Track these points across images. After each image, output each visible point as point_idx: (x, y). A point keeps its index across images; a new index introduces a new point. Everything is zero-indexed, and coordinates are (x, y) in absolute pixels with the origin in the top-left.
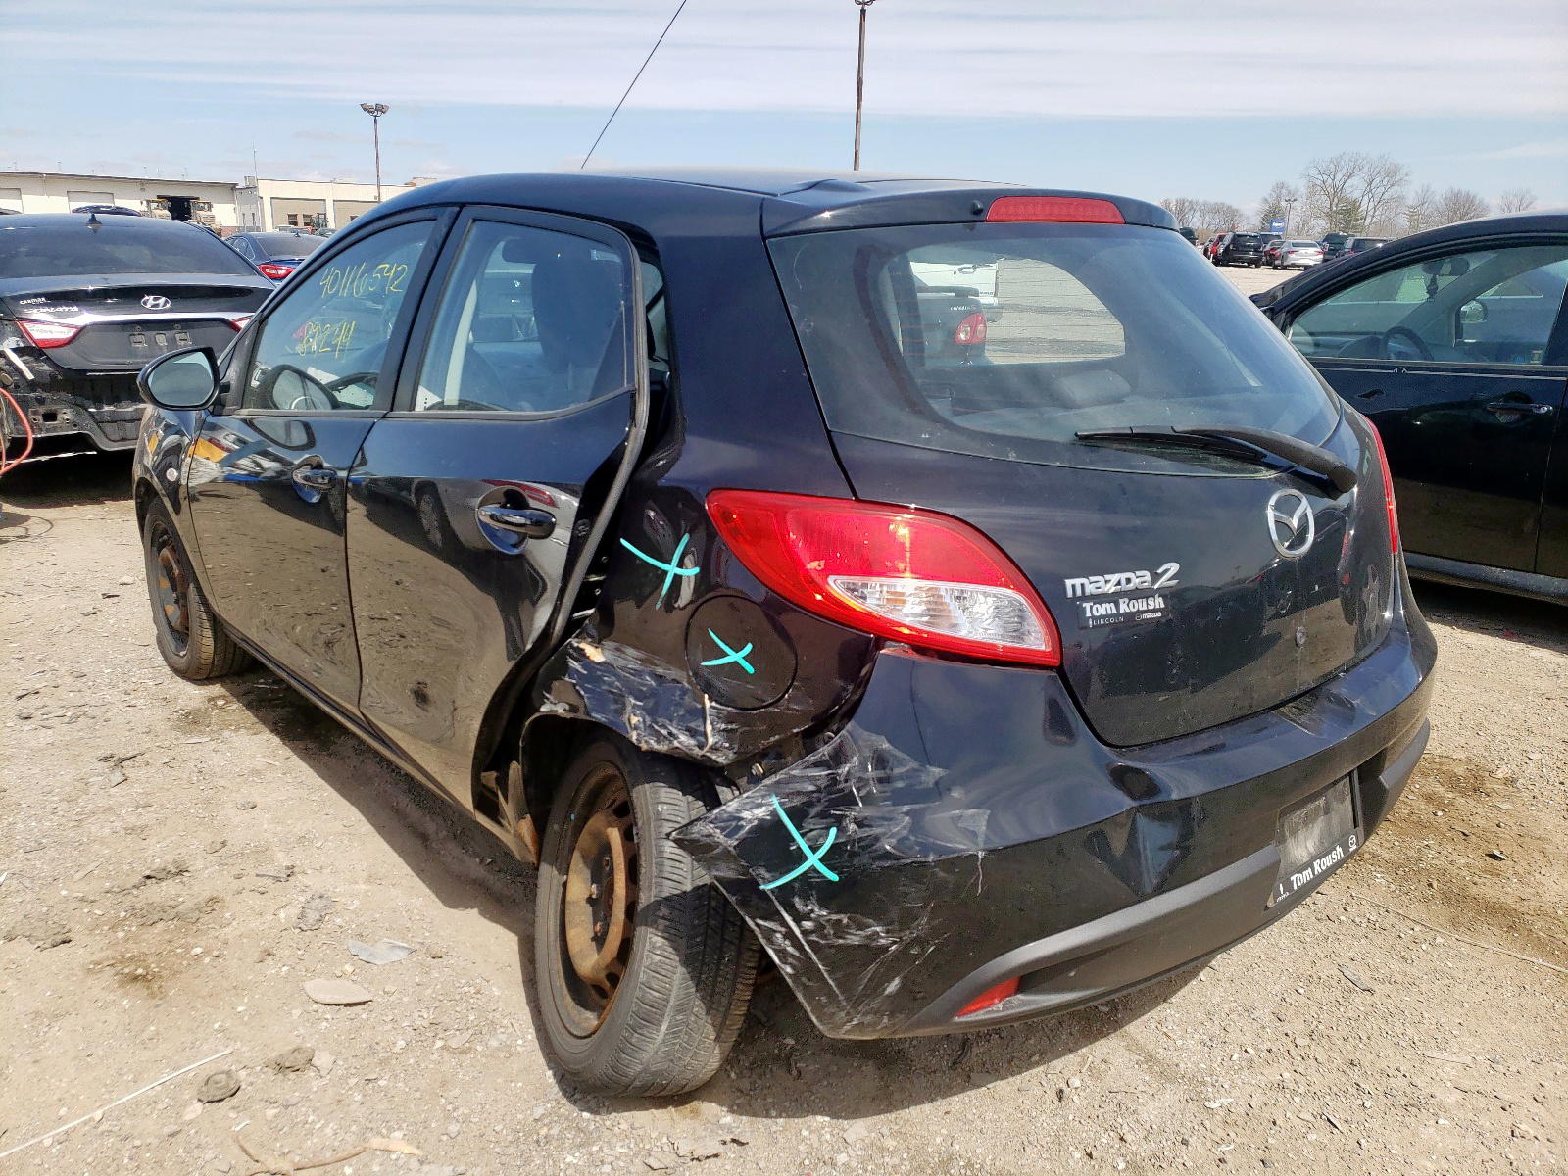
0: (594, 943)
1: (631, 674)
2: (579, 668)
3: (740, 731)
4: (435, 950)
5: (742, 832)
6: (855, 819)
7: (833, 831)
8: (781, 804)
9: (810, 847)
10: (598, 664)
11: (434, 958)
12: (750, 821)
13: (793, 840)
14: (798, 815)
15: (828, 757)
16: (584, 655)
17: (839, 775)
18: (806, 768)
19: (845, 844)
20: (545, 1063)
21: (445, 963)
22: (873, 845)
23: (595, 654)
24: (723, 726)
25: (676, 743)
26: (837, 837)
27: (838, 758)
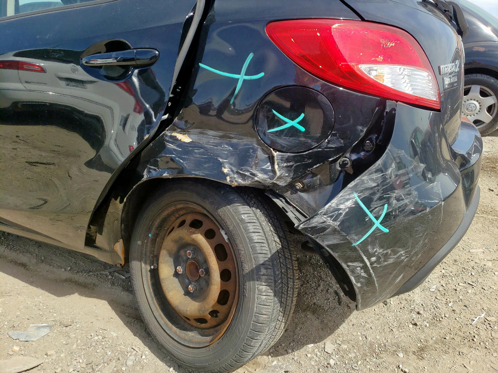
0: (187, 296)
1: (214, 146)
2: (175, 147)
3: (294, 165)
4: (65, 322)
5: (341, 217)
6: (395, 197)
7: (386, 206)
8: (359, 197)
9: (375, 217)
10: (188, 143)
11: (67, 327)
12: (345, 210)
13: (367, 215)
14: (367, 201)
15: (381, 166)
16: (177, 140)
17: (387, 175)
18: (370, 174)
19: (392, 212)
20: (164, 364)
21: (75, 327)
22: (404, 209)
23: (185, 139)
24: (285, 164)
25: (256, 179)
26: (388, 209)
27: (386, 166)
